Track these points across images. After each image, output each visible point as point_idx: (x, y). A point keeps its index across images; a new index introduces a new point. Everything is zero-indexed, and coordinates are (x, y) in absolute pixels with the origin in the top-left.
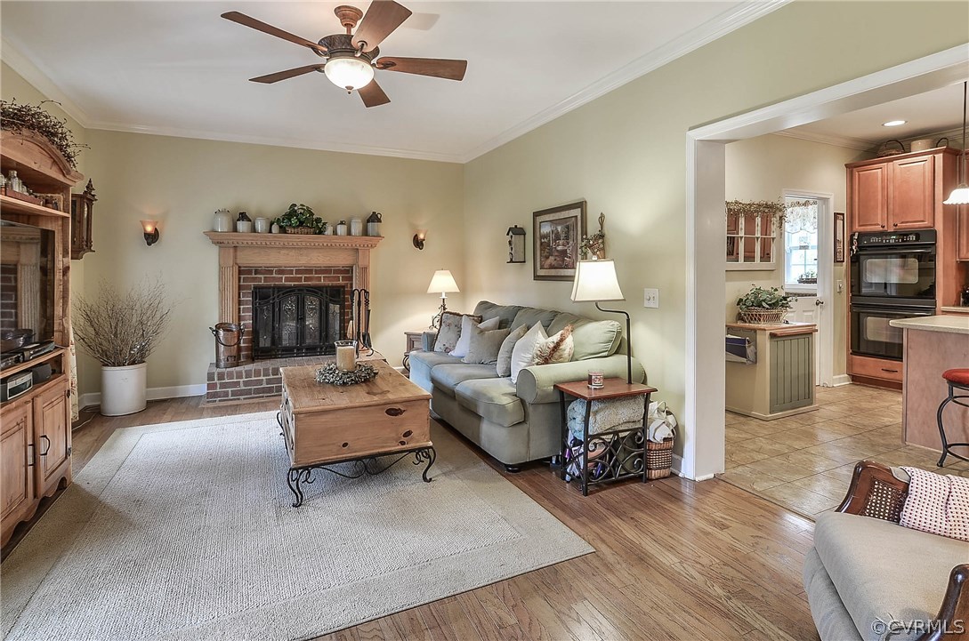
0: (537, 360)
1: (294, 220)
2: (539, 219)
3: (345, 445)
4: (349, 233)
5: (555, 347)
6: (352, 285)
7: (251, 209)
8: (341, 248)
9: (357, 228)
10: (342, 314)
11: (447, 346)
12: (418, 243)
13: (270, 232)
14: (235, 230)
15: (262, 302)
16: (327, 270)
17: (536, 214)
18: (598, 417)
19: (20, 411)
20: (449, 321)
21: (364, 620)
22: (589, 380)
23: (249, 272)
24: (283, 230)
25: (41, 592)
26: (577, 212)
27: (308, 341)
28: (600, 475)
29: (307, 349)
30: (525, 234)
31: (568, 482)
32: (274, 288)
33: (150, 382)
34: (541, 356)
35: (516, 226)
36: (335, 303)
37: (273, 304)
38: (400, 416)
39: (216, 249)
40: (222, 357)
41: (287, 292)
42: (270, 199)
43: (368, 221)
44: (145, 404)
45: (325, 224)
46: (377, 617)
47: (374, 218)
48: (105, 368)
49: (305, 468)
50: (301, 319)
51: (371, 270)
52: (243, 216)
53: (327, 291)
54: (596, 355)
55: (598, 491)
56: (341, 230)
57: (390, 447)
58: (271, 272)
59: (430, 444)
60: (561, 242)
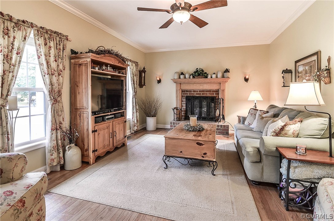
0: (272, 134)
1: (196, 74)
2: (298, 64)
3: (181, 152)
4: (217, 77)
5: (281, 129)
6: (219, 96)
7: (185, 71)
8: (214, 83)
9: (220, 75)
10: (215, 107)
11: (249, 123)
12: (246, 80)
13: (190, 78)
14: (180, 78)
15: (188, 101)
16: (210, 91)
17: (296, 62)
18: (297, 170)
19: (108, 124)
20: (252, 113)
21: (150, 214)
22: (296, 148)
23: (184, 91)
24: (194, 77)
25: (101, 168)
26: (315, 58)
27: (203, 116)
28: (299, 203)
29: (202, 118)
30: (292, 73)
31: (282, 200)
32: (192, 97)
33: (157, 123)
34: (275, 132)
35: (287, 69)
36: (213, 102)
37: (192, 102)
38: (202, 146)
39: (175, 84)
40: (175, 118)
41: (196, 98)
42: (190, 68)
43: (224, 72)
44: (156, 128)
45: (208, 74)
46: (154, 215)
47: (227, 71)
48: (147, 117)
49: (168, 156)
50: (201, 107)
51: (226, 91)
52: (182, 74)
53: (209, 98)
54: (312, 136)
55: (297, 211)
56: (214, 76)
57: (198, 157)
58: (191, 91)
59: (215, 160)
60: (308, 75)
